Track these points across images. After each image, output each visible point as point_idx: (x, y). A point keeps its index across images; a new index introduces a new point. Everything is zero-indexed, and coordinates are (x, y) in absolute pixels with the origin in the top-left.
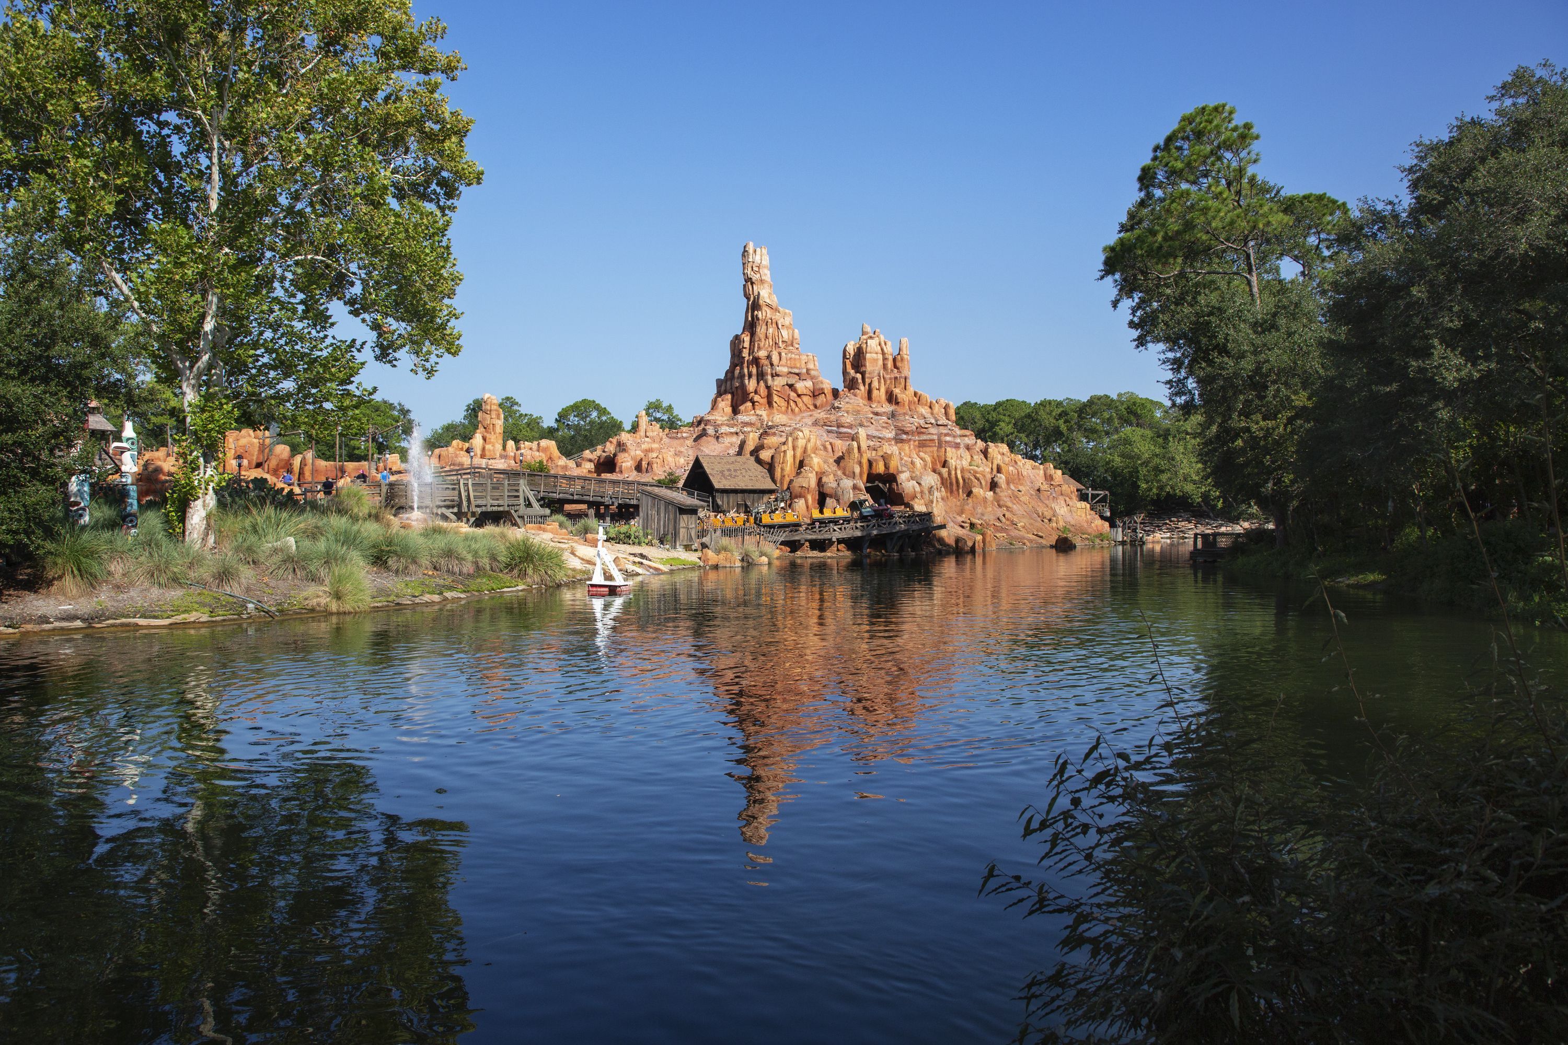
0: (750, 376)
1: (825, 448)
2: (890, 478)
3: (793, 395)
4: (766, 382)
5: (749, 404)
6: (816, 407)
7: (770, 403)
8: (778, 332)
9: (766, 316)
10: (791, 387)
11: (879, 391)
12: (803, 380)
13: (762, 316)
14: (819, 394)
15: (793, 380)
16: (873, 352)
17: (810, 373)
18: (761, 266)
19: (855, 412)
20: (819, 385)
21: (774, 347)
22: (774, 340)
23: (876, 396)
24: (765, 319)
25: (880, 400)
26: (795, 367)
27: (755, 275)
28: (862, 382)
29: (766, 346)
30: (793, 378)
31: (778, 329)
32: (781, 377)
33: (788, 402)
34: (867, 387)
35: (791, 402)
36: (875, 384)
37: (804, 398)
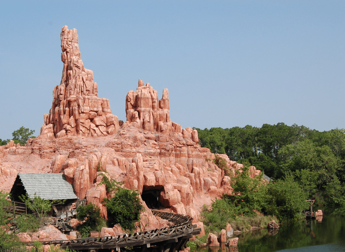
0: (64, 113)
1: (113, 163)
2: (159, 189)
3: (93, 126)
4: (75, 117)
5: (64, 131)
6: (108, 132)
7: (77, 131)
8: (83, 84)
9: (75, 74)
10: (92, 120)
11: (150, 123)
12: (100, 115)
13: (73, 74)
14: (111, 125)
15: (93, 116)
16: (145, 98)
17: (104, 110)
18: (73, 41)
19: (134, 137)
20: (111, 118)
21: (80, 94)
22: (81, 89)
23: (147, 126)
24: (75, 75)
25: (150, 129)
26: (94, 107)
27: (69, 47)
28: (138, 117)
29: (75, 93)
30: (93, 114)
31: (84, 82)
32: (85, 113)
33: (89, 130)
34: (141, 120)
35: (91, 130)
36: (147, 118)
37: (100, 128)
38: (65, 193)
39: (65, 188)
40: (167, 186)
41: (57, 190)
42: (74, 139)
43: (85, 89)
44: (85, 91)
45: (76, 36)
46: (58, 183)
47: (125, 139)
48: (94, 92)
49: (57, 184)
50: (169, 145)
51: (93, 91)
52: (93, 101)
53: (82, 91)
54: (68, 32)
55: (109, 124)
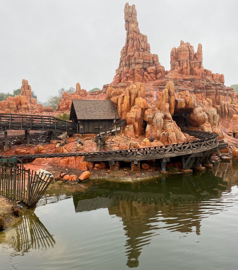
0: (126, 65)
3: (146, 73)
4: (133, 67)
5: (125, 78)
6: (156, 78)
7: (134, 77)
8: (139, 44)
9: (134, 36)
10: (145, 69)
11: (187, 69)
12: (151, 66)
13: (132, 37)
16: (184, 51)
17: (155, 63)
18: (132, 13)
19: (174, 79)
20: (159, 68)
21: (137, 51)
22: (137, 47)
23: (185, 71)
25: (187, 73)
26: (147, 60)
27: (129, 18)
28: (179, 65)
29: (133, 50)
30: (146, 65)
31: (139, 42)
32: (140, 64)
33: (143, 76)
34: (181, 67)
35: (145, 76)
36: (185, 66)
37: (151, 74)
40: (196, 109)
43: (140, 48)
50: (201, 84)
51: (147, 49)
52: (146, 55)
53: (138, 49)
54: (129, 7)
55: (158, 72)
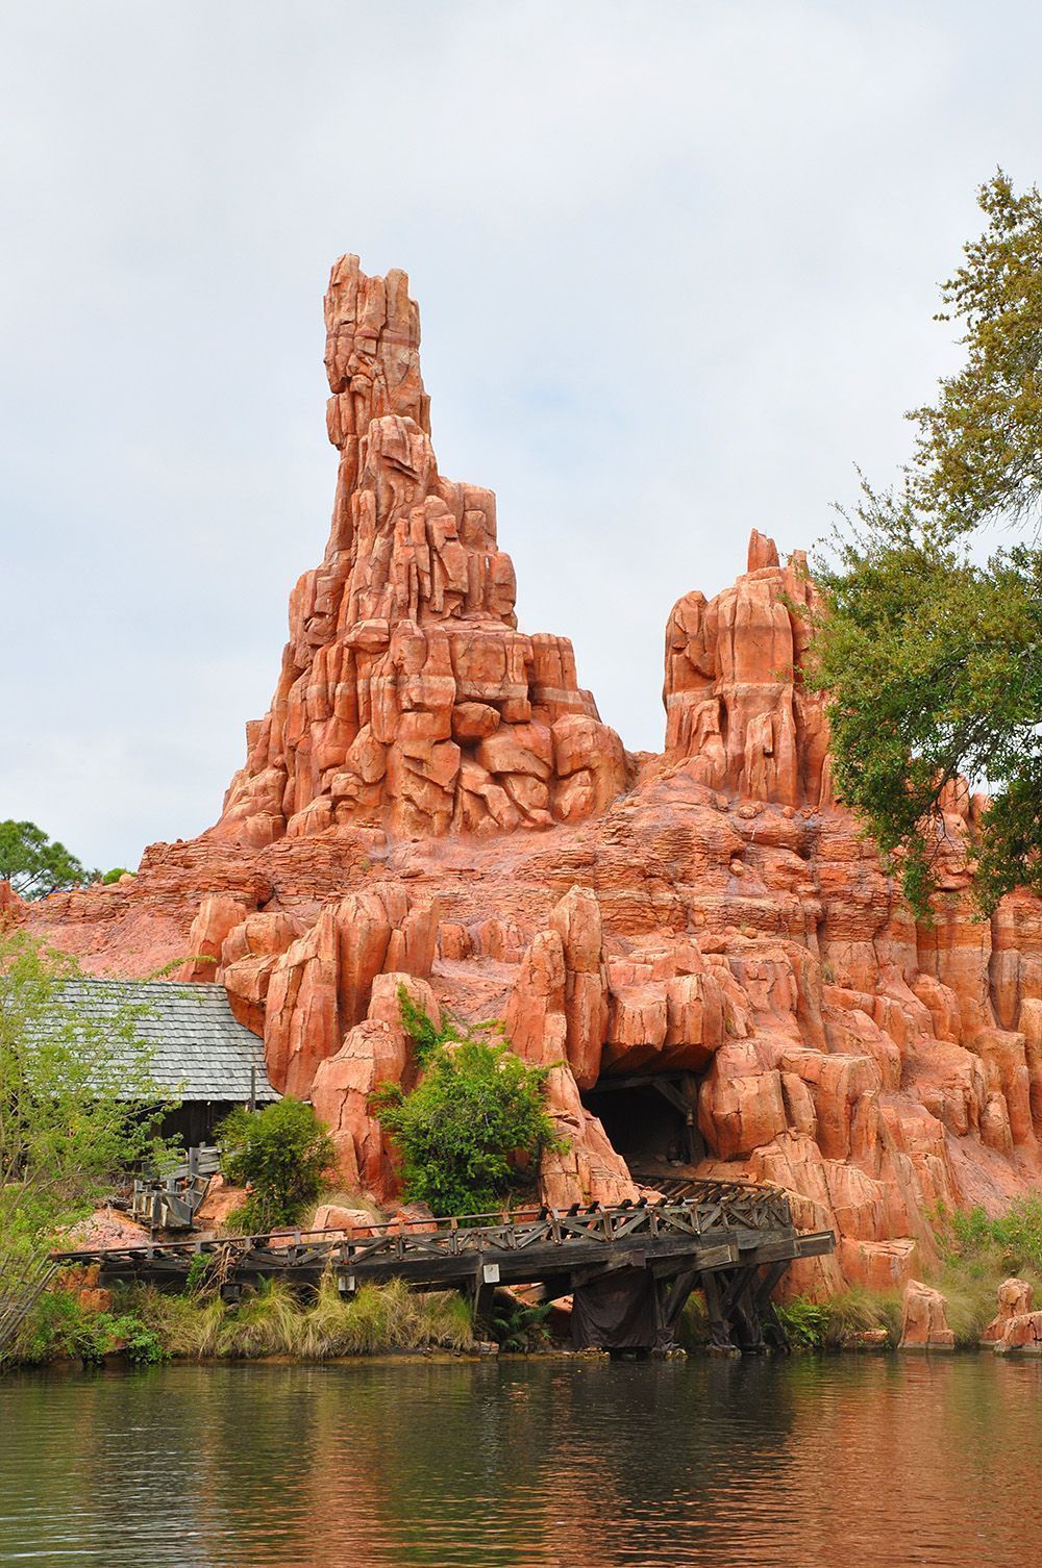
0: (329, 710)
3: (474, 777)
4: (377, 728)
5: (320, 805)
6: (556, 812)
7: (389, 803)
8: (432, 561)
9: (389, 507)
10: (471, 748)
11: (775, 761)
12: (516, 723)
13: (377, 508)
14: (574, 772)
15: (479, 723)
16: (759, 628)
17: (545, 697)
18: (386, 333)
19: (674, 833)
20: (575, 738)
21: (413, 611)
22: (415, 586)
23: (762, 776)
24: (386, 516)
25: (776, 791)
26: (484, 679)
27: (363, 368)
28: (717, 730)
29: (386, 606)
30: (475, 717)
31: (433, 550)
32: (429, 710)
33: (455, 797)
34: (733, 747)
35: (465, 798)
36: (759, 736)
37: (516, 788)
38: (217, 1073)
39: (219, 1050)
40: (730, 1052)
41: (176, 1057)
42: (368, 840)
43: (439, 588)
44: (439, 599)
45: (402, 307)
46: (187, 1025)
47: (615, 840)
48: (492, 601)
49: (182, 1033)
50: (875, 877)
51: (487, 596)
52: (480, 646)
53: (421, 599)
54: (362, 289)
55: (565, 769)
